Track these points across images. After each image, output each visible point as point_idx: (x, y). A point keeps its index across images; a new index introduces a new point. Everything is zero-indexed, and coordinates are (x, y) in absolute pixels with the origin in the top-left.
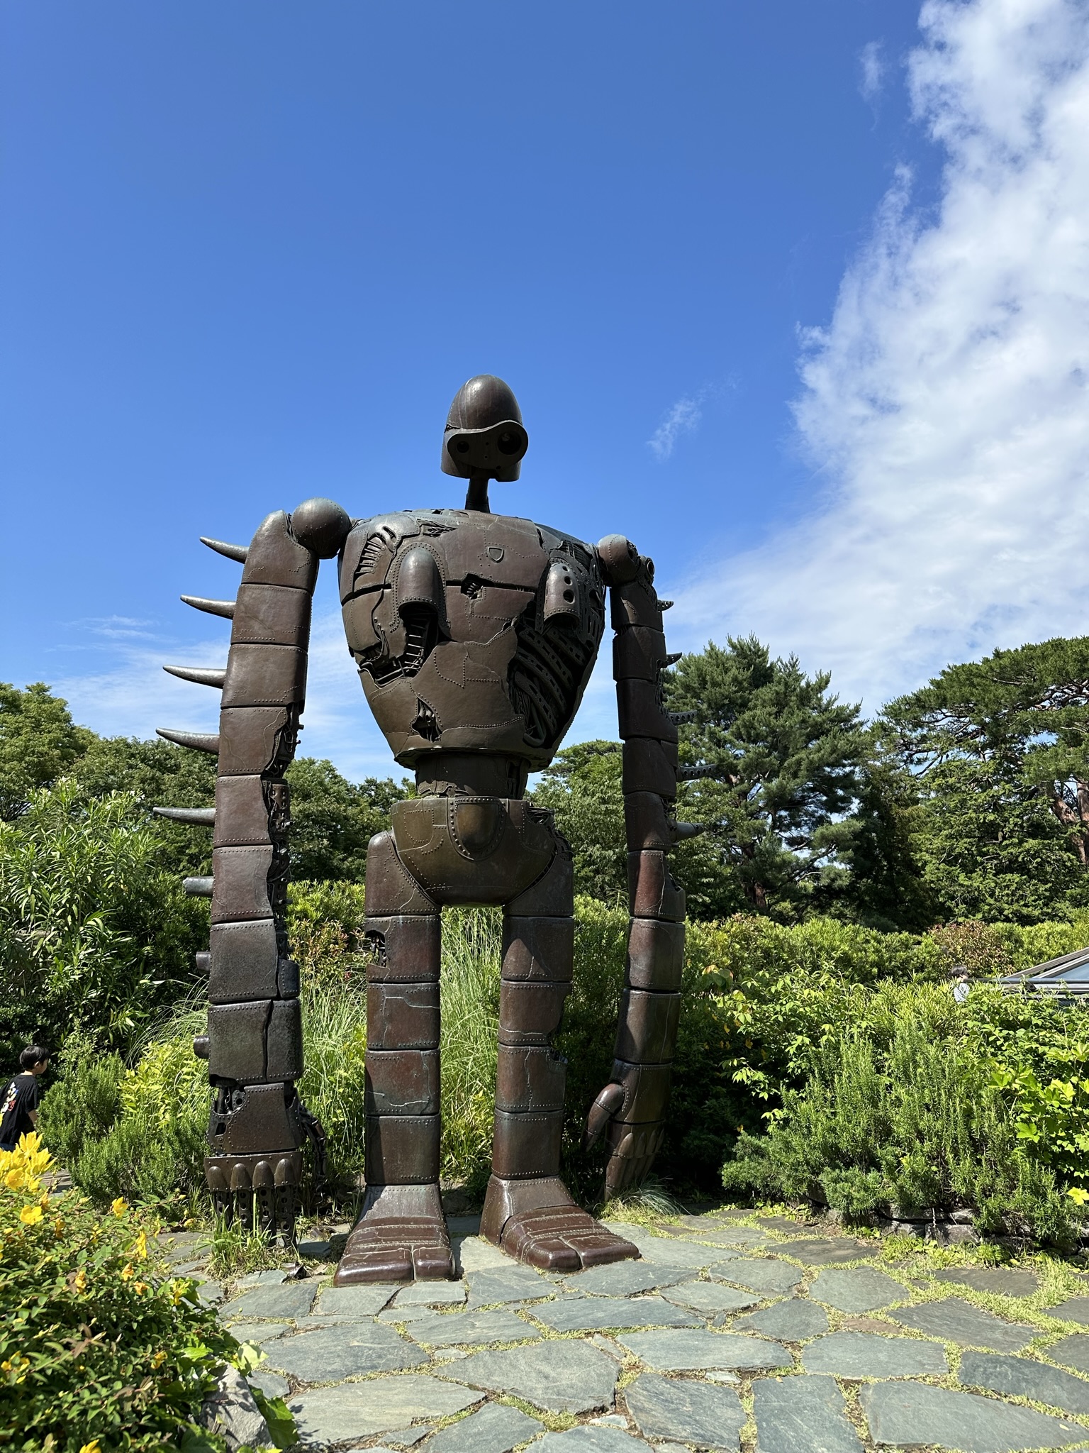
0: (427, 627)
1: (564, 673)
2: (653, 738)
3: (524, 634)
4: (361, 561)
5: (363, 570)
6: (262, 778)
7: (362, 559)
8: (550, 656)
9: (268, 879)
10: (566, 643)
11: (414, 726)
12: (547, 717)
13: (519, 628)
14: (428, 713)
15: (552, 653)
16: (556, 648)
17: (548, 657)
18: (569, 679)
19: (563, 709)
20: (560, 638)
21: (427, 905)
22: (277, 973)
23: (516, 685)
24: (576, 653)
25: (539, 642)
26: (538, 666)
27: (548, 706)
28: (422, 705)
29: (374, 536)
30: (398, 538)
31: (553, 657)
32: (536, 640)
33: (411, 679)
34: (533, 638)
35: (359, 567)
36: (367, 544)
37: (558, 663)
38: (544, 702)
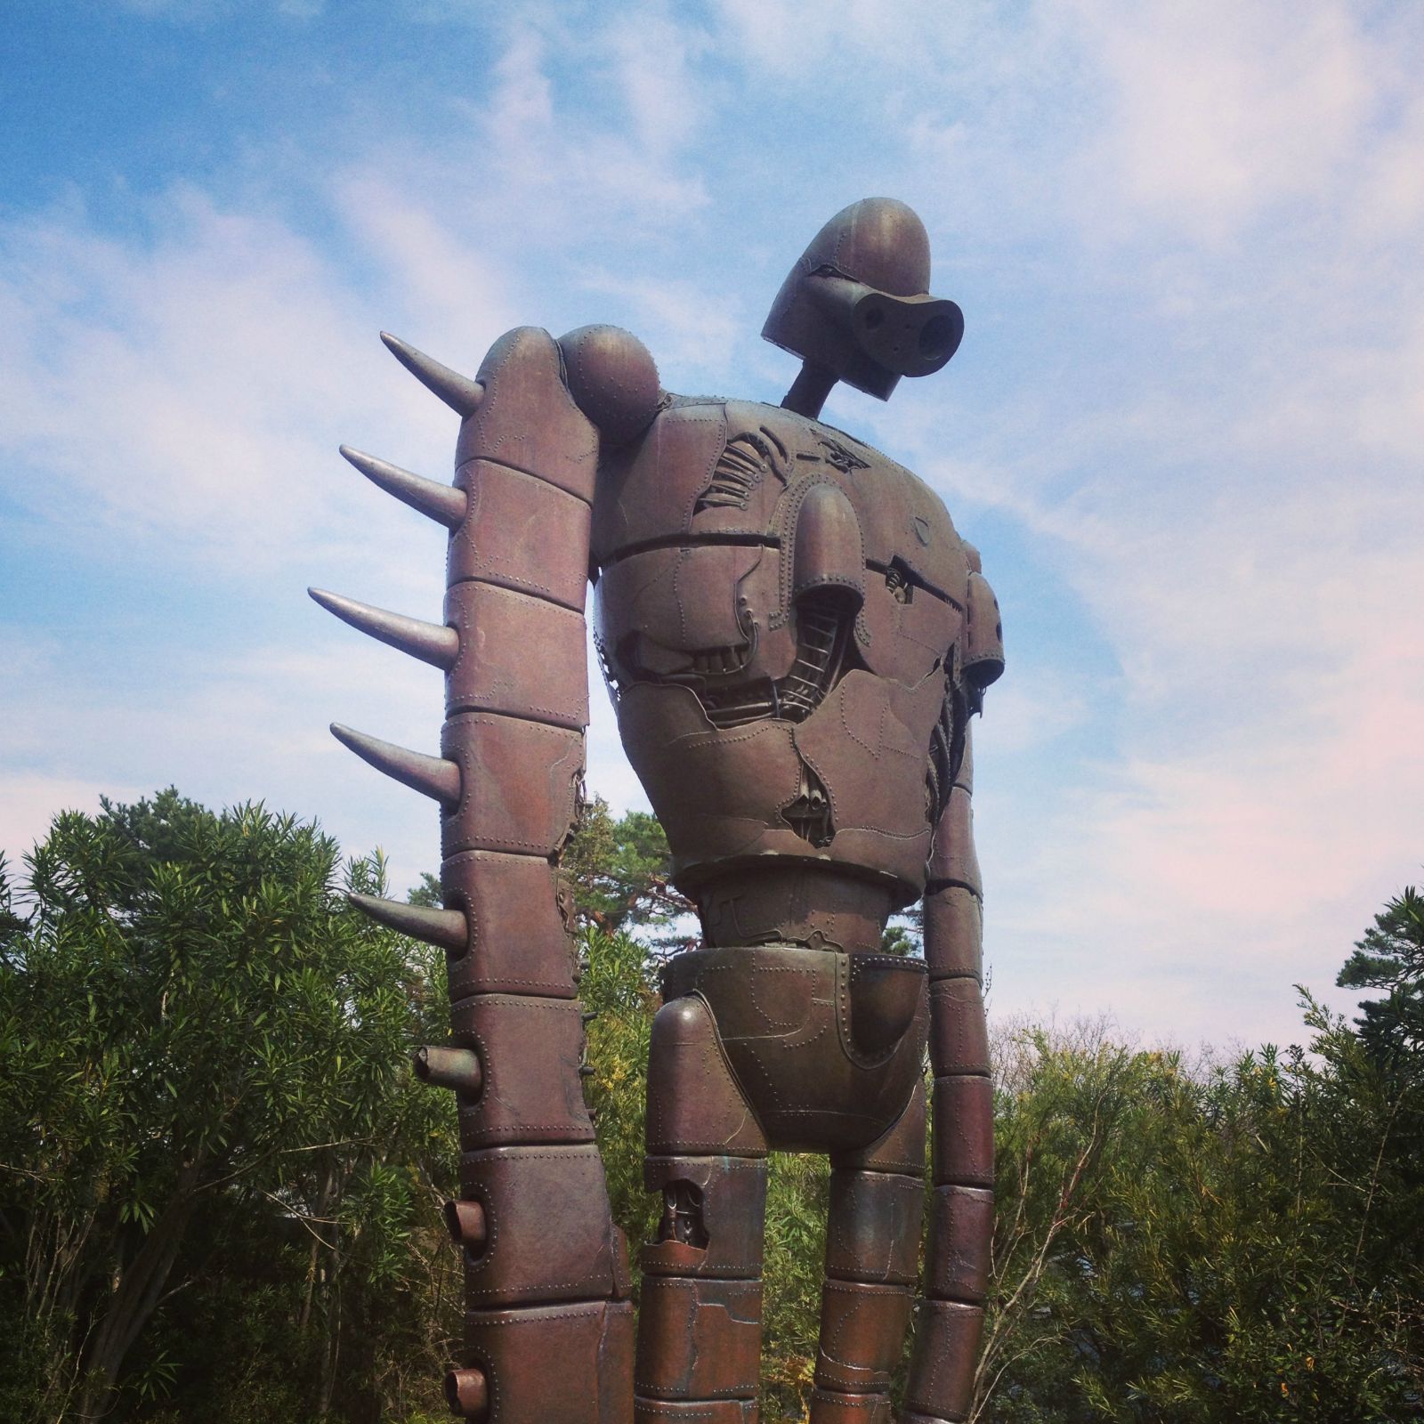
0: (833, 635)
14: (817, 794)
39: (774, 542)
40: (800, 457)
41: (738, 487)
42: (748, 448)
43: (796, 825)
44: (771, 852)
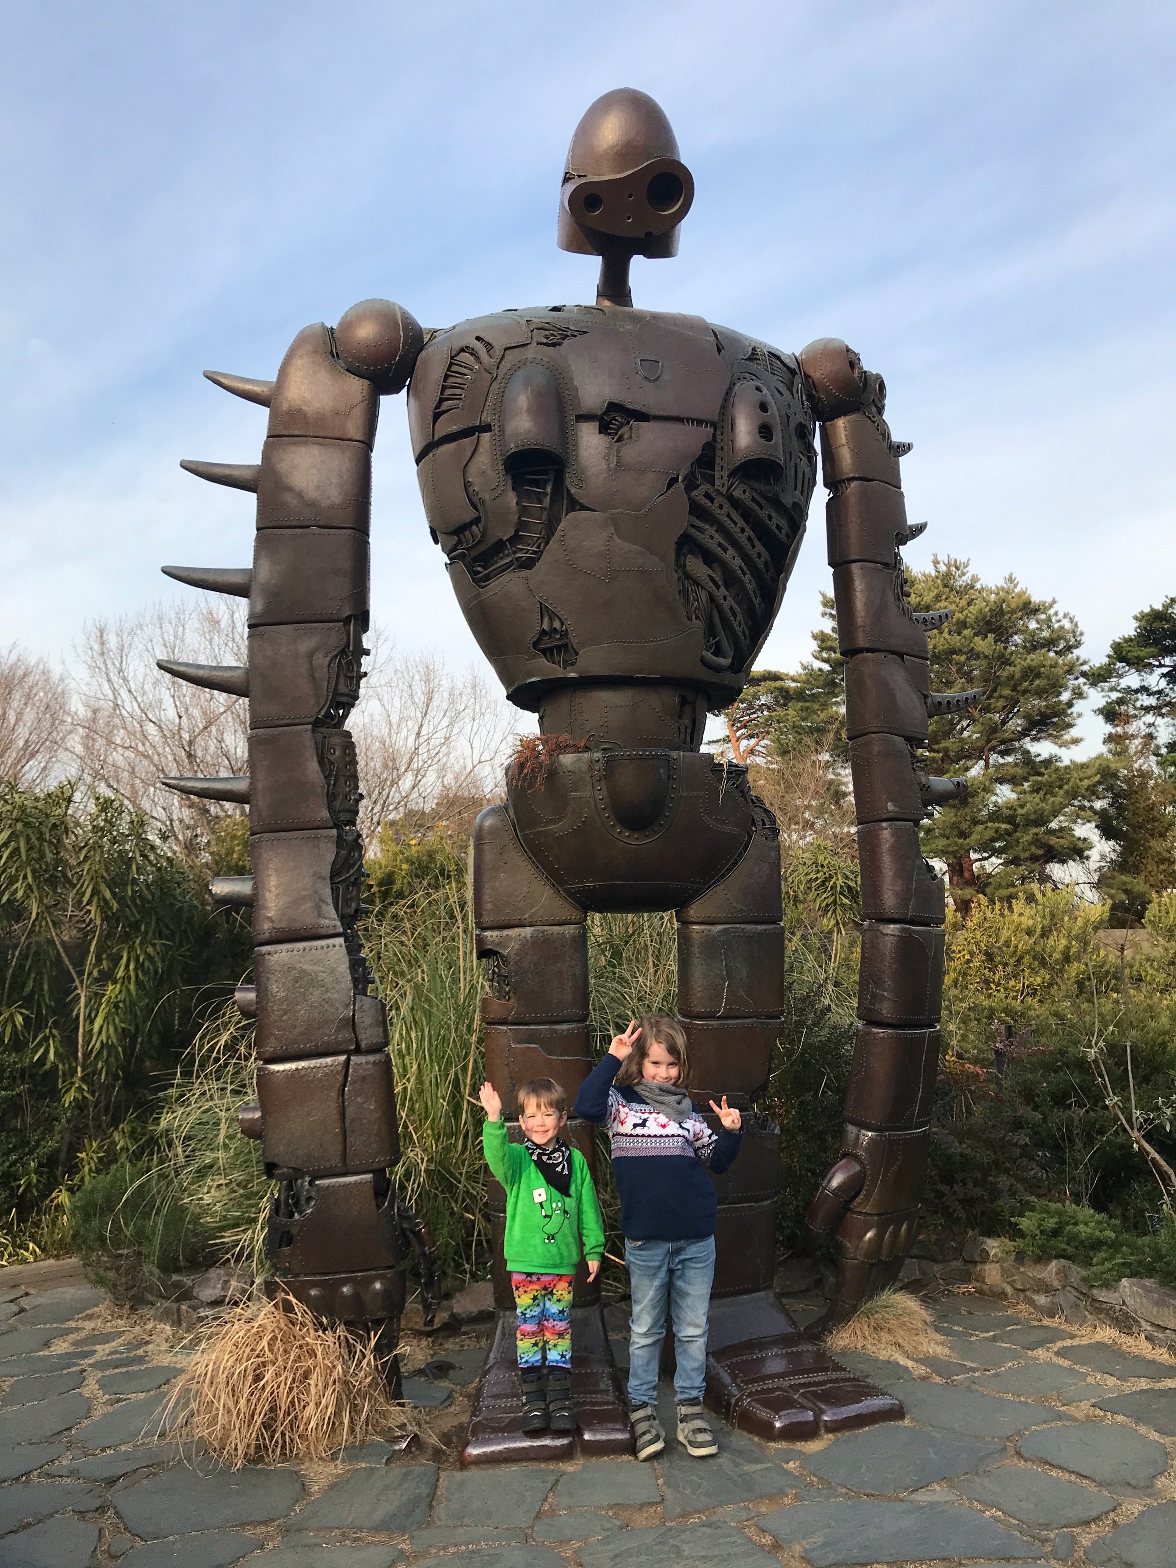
0: (549, 489)
1: (759, 555)
2: (893, 653)
3: (698, 494)
4: (442, 393)
5: (445, 405)
6: (313, 731)
7: (444, 388)
8: (738, 526)
9: (332, 877)
10: (761, 508)
11: (535, 645)
12: (736, 625)
13: (691, 485)
14: (557, 624)
15: (741, 523)
16: (747, 515)
17: (735, 530)
18: (766, 564)
19: (759, 611)
20: (754, 500)
21: (565, 910)
22: (354, 1015)
23: (688, 576)
24: (776, 521)
25: (721, 507)
26: (720, 544)
27: (736, 607)
28: (544, 610)
29: (462, 350)
30: (498, 351)
31: (743, 530)
32: (716, 504)
33: (525, 573)
34: (712, 500)
35: (442, 400)
36: (451, 364)
37: (749, 539)
38: (730, 602)
39: (487, 428)
40: (506, 349)
41: (458, 391)
42: (465, 357)
43: (547, 652)
44: (534, 679)
